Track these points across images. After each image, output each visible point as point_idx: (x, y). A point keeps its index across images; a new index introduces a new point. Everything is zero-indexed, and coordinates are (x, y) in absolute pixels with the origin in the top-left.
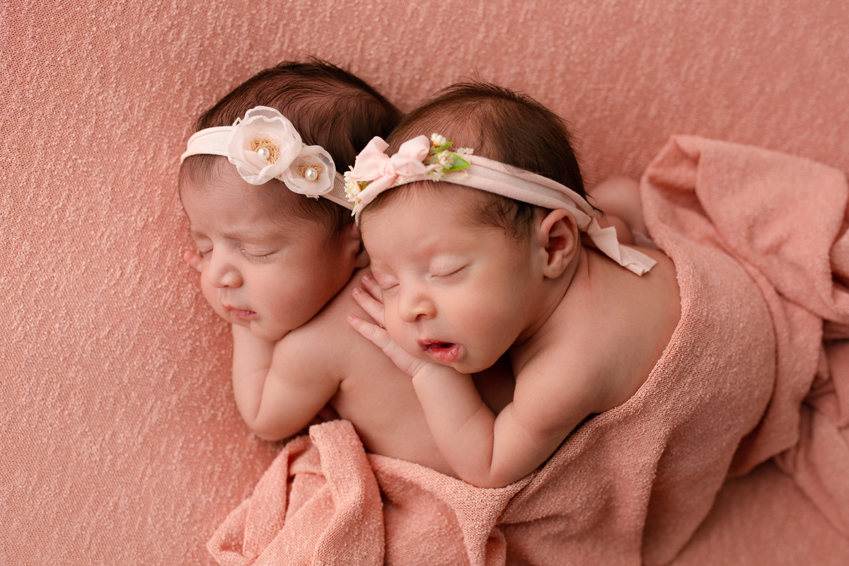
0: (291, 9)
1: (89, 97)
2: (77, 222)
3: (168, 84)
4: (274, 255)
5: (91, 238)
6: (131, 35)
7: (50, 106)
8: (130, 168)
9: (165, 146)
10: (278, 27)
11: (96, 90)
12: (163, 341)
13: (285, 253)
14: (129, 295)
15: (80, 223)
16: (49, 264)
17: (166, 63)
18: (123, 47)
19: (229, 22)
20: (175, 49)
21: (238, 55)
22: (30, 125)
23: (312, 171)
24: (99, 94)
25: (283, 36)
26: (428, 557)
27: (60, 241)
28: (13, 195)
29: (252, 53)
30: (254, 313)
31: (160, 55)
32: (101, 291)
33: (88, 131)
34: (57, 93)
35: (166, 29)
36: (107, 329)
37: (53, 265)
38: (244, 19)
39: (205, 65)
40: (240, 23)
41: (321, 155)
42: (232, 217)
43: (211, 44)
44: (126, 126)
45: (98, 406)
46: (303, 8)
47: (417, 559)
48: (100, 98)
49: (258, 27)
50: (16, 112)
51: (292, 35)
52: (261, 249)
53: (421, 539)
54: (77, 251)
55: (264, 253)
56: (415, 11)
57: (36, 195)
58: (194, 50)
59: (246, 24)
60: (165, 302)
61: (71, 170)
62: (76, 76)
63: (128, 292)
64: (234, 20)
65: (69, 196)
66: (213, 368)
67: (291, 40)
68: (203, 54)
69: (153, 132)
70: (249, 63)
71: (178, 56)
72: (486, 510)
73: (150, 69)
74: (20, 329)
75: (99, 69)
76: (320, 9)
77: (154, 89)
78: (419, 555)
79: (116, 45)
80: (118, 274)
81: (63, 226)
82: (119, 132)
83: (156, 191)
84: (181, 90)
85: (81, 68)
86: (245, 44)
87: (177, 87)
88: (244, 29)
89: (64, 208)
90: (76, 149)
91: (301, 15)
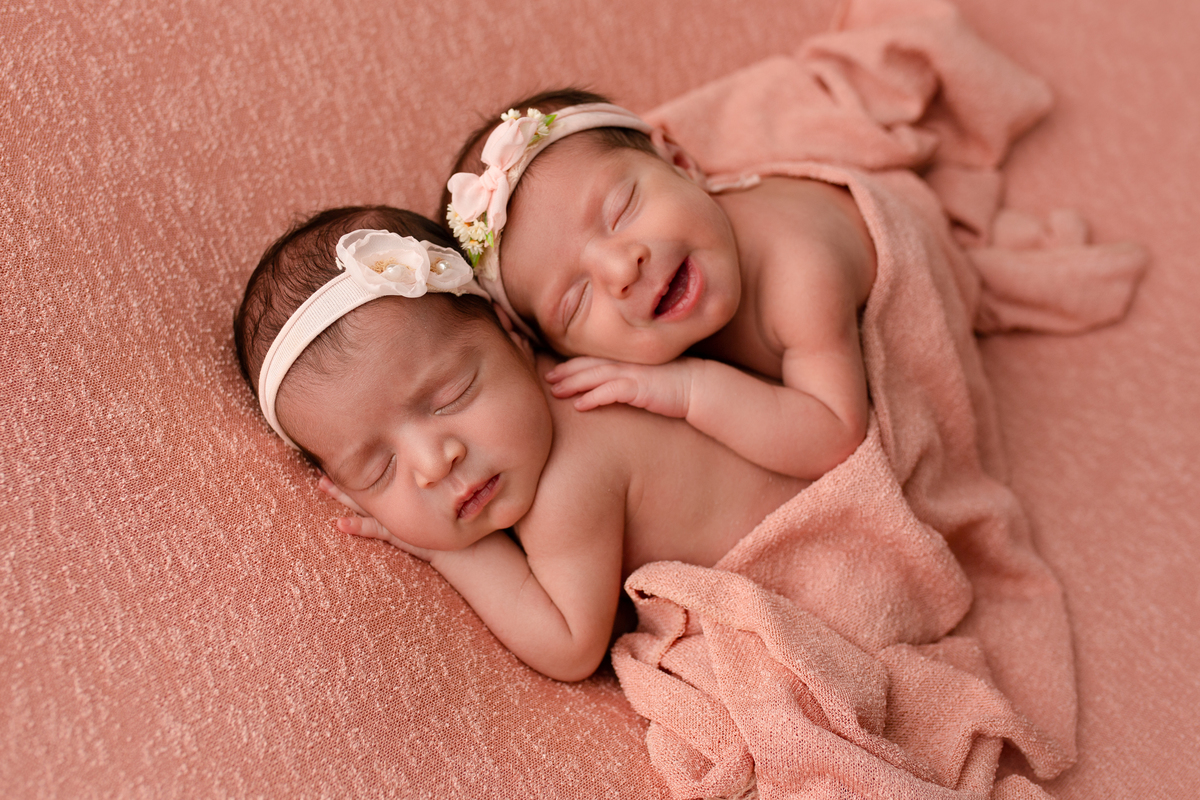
0: (209, 222)
1: (97, 422)
2: (202, 566)
3: (160, 365)
4: (479, 378)
5: (234, 574)
6: (84, 330)
7: (66, 459)
8: (202, 472)
9: (215, 429)
10: (210, 250)
11: (98, 409)
12: (404, 635)
13: (487, 368)
14: (328, 606)
15: (208, 566)
16: (217, 634)
17: (140, 343)
18: (88, 348)
19: (164, 269)
20: (136, 321)
21: (196, 300)
22: (62, 493)
24: (105, 413)
25: (221, 257)
26: (868, 596)
27: (206, 601)
28: (110, 585)
29: (206, 291)
30: (497, 477)
31: (129, 338)
32: (296, 624)
33: (127, 460)
34: (62, 438)
35: (113, 307)
36: (341, 661)
37: (222, 633)
38: (174, 257)
39: (177, 327)
40: (173, 263)
41: (433, 248)
42: (408, 368)
43: (165, 302)
44: (159, 430)
45: (414, 760)
46: (218, 215)
47: (863, 607)
48: (109, 416)
49: (192, 259)
50: (37, 489)
51: (227, 251)
52: (462, 381)
53: (843, 587)
54: (232, 598)
55: (469, 382)
56: (321, 156)
57: (135, 568)
58: (154, 315)
59: (180, 261)
60: (369, 589)
61: (148, 515)
62: (66, 407)
63: (326, 604)
64: (166, 264)
65: (169, 544)
66: (471, 635)
67: (231, 256)
68: (166, 315)
69: (190, 422)
70: (211, 303)
71: (146, 331)
72: (879, 469)
73: (131, 359)
74: (254, 734)
75: (83, 386)
76: (234, 208)
77: (152, 377)
78: (859, 601)
79: (78, 351)
80: (296, 592)
81: (193, 583)
82: (159, 441)
83: (249, 479)
84: (177, 365)
85: (64, 396)
86: (194, 285)
87: (171, 363)
88: (182, 268)
89: (176, 562)
90: (131, 488)
91: (222, 224)
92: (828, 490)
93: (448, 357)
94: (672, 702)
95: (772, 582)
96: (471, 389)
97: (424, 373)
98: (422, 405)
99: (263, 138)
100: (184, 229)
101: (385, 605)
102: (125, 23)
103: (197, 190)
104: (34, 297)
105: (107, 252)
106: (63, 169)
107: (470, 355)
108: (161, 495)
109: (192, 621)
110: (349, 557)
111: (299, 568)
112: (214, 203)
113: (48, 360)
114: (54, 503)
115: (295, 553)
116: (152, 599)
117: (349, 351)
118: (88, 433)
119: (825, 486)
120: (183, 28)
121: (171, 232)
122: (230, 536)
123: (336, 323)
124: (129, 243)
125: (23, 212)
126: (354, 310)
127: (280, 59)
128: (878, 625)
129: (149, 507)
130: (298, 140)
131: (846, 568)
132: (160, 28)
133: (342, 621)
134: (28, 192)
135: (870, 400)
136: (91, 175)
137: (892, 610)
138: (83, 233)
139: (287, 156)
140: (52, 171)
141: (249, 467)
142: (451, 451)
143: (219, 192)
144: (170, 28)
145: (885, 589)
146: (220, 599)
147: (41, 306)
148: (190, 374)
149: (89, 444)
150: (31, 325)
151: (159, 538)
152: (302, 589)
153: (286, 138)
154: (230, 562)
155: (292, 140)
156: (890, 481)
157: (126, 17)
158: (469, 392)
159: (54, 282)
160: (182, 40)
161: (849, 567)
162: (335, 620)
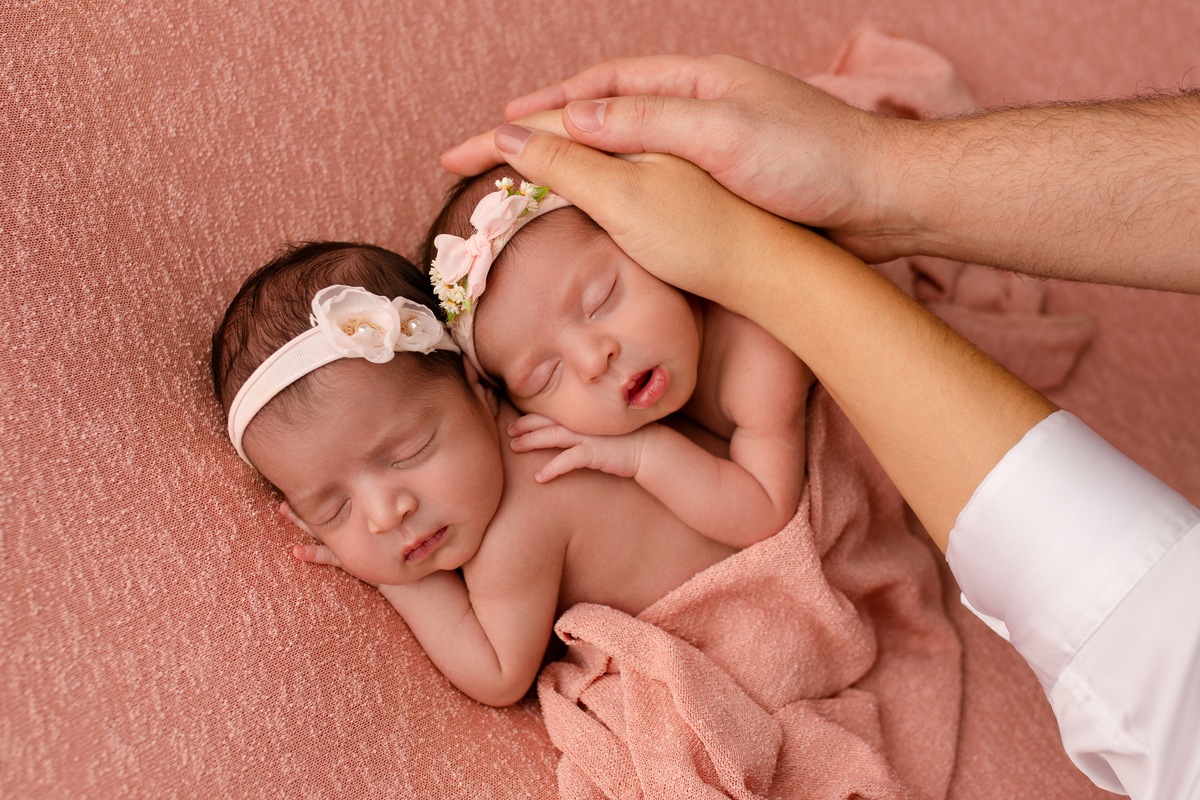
0: (197, 231)
1: (71, 443)
2: (160, 591)
3: (137, 383)
4: (438, 437)
5: (190, 599)
6: (66, 347)
7: (39, 479)
8: (168, 496)
9: (184, 451)
10: (195, 260)
11: (73, 429)
12: (345, 663)
13: (446, 427)
14: (276, 634)
15: (166, 591)
16: (168, 659)
17: (119, 359)
18: (68, 365)
19: (148, 280)
20: (117, 337)
21: (178, 313)
22: (33, 515)
23: (415, 323)
24: (79, 432)
25: (206, 267)
26: (777, 656)
27: (161, 626)
28: (70, 608)
29: (189, 303)
30: (445, 529)
31: (109, 354)
32: (244, 651)
33: (97, 481)
34: (35, 459)
35: (95, 321)
36: (283, 689)
37: (174, 658)
38: (160, 268)
39: (157, 342)
40: (159, 274)
41: (406, 305)
43: (148, 315)
44: (130, 452)
45: (339, 784)
46: (207, 224)
47: (772, 666)
48: (83, 437)
49: (178, 270)
51: (213, 261)
53: (756, 644)
54: (185, 624)
55: (426, 442)
56: (314, 165)
57: (96, 592)
58: (135, 330)
59: (166, 273)
60: (316, 617)
61: (112, 538)
62: (41, 426)
63: (274, 632)
64: (151, 276)
65: (130, 568)
66: (409, 661)
67: (216, 267)
68: (146, 330)
69: (161, 443)
70: (193, 315)
71: (127, 346)
73: (109, 376)
74: (194, 757)
75: (60, 405)
76: (224, 217)
77: (128, 396)
78: (769, 660)
79: (58, 367)
80: (247, 619)
81: (150, 608)
82: (129, 462)
83: (212, 504)
84: (153, 382)
85: (41, 415)
86: (177, 298)
87: (148, 379)
88: (167, 280)
89: (136, 587)
90: (99, 510)
91: (210, 234)
92: (753, 560)
93: (409, 417)
94: (584, 740)
95: (694, 632)
96: (428, 448)
97: (383, 432)
98: (381, 459)
99: (258, 146)
100: (172, 238)
101: (330, 633)
102: (130, 22)
103: (189, 199)
104: (18, 312)
105: (94, 266)
106: (56, 176)
107: (429, 416)
108: (127, 518)
109: (145, 646)
110: (302, 584)
111: (252, 596)
112: (204, 212)
113: (27, 378)
114: (23, 524)
115: (250, 581)
116: (109, 623)
117: (314, 405)
118: (62, 454)
119: (753, 555)
120: (189, 28)
121: (159, 243)
122: (189, 561)
123: (305, 377)
124: (117, 253)
125: (14, 220)
126: (323, 367)
127: (283, 65)
128: (783, 684)
129: (114, 531)
130: (294, 148)
131: (763, 626)
132: (165, 29)
133: (287, 649)
134: (19, 200)
135: (806, 474)
136: (84, 182)
137: (799, 669)
138: (72, 243)
139: (281, 164)
140: (45, 178)
141: (215, 490)
142: (403, 506)
143: (210, 199)
144: (175, 29)
145: (795, 649)
146: (175, 625)
147: (25, 321)
148: (165, 392)
149: (61, 464)
150: (13, 341)
151: (121, 562)
152: (252, 616)
153: (281, 146)
154: (187, 587)
155: (287, 148)
156: (812, 556)
157: (131, 16)
158: (425, 451)
159: (39, 296)
160: (186, 41)
161: (765, 626)
162: (280, 648)
